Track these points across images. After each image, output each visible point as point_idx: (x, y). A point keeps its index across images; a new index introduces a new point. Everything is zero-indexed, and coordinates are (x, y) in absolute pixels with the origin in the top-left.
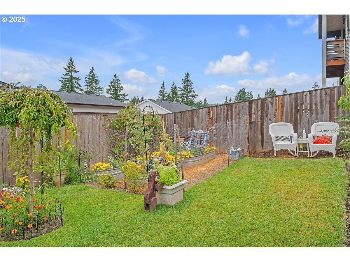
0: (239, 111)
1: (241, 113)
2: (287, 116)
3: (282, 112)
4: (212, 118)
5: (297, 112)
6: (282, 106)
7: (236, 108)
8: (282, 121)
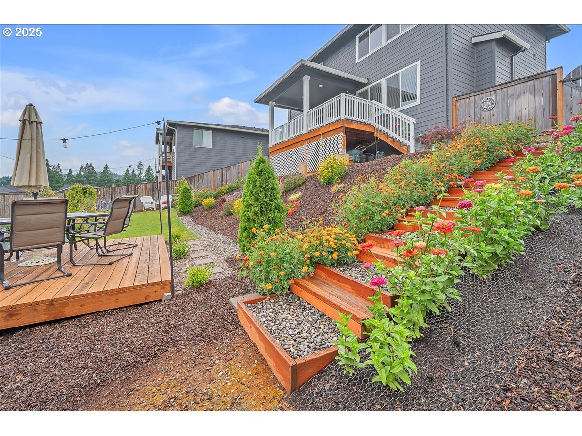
0: (120, 191)
1: (121, 192)
2: (148, 193)
3: (146, 191)
4: (100, 195)
5: (153, 191)
6: (146, 188)
7: (118, 189)
8: (146, 195)
